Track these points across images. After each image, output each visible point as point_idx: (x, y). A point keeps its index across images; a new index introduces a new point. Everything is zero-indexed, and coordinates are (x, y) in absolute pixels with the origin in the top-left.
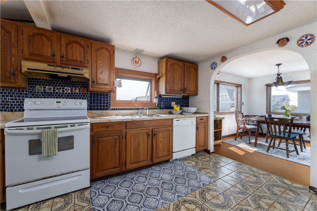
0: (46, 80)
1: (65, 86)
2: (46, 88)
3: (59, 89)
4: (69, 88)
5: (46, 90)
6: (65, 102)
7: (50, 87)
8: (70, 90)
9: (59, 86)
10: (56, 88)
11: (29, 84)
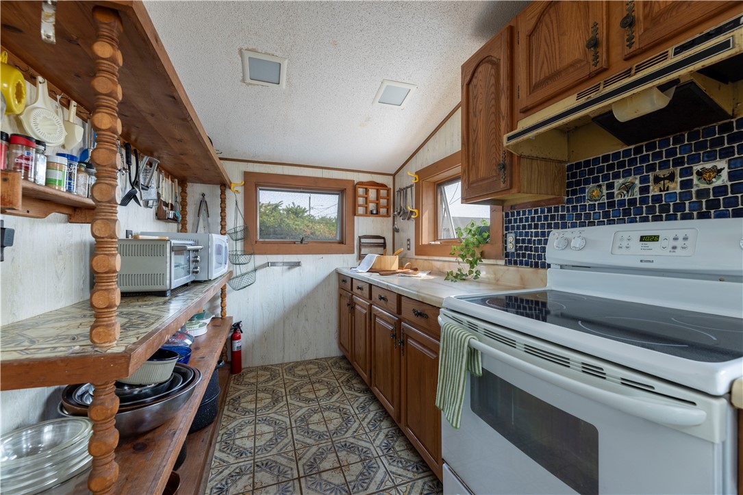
0: (616, 156)
1: (695, 159)
2: (616, 184)
3: (664, 179)
4: (722, 164)
5: (616, 193)
6: (681, 235)
7: (630, 179)
8: (725, 174)
9: (664, 165)
10: (651, 178)
11: (569, 185)
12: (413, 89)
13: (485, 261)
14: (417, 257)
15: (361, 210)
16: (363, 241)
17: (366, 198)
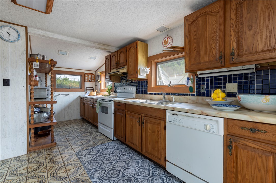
11: (121, 80)
12: (97, 58)
13: (112, 92)
14: (101, 92)
15: (86, 80)
16: (87, 88)
17: (88, 77)
